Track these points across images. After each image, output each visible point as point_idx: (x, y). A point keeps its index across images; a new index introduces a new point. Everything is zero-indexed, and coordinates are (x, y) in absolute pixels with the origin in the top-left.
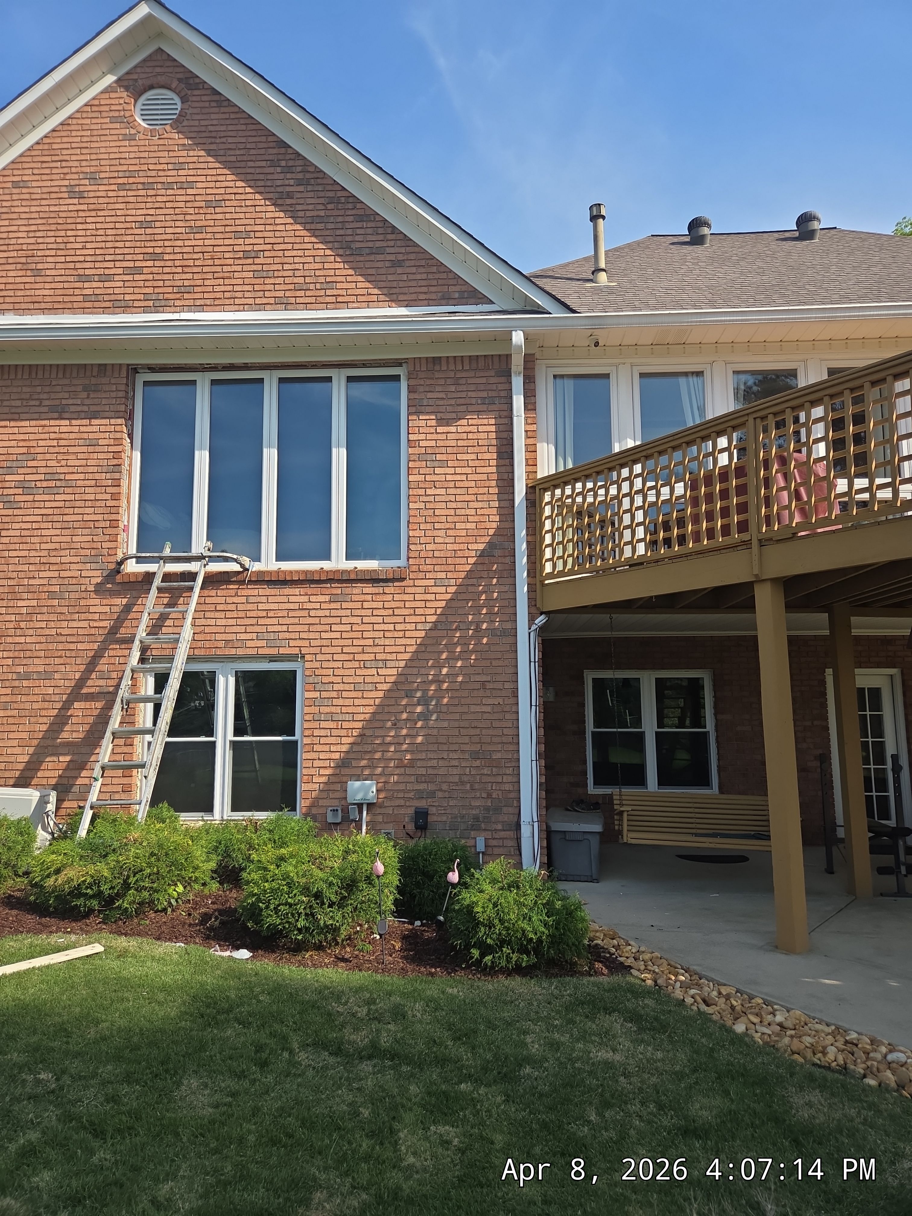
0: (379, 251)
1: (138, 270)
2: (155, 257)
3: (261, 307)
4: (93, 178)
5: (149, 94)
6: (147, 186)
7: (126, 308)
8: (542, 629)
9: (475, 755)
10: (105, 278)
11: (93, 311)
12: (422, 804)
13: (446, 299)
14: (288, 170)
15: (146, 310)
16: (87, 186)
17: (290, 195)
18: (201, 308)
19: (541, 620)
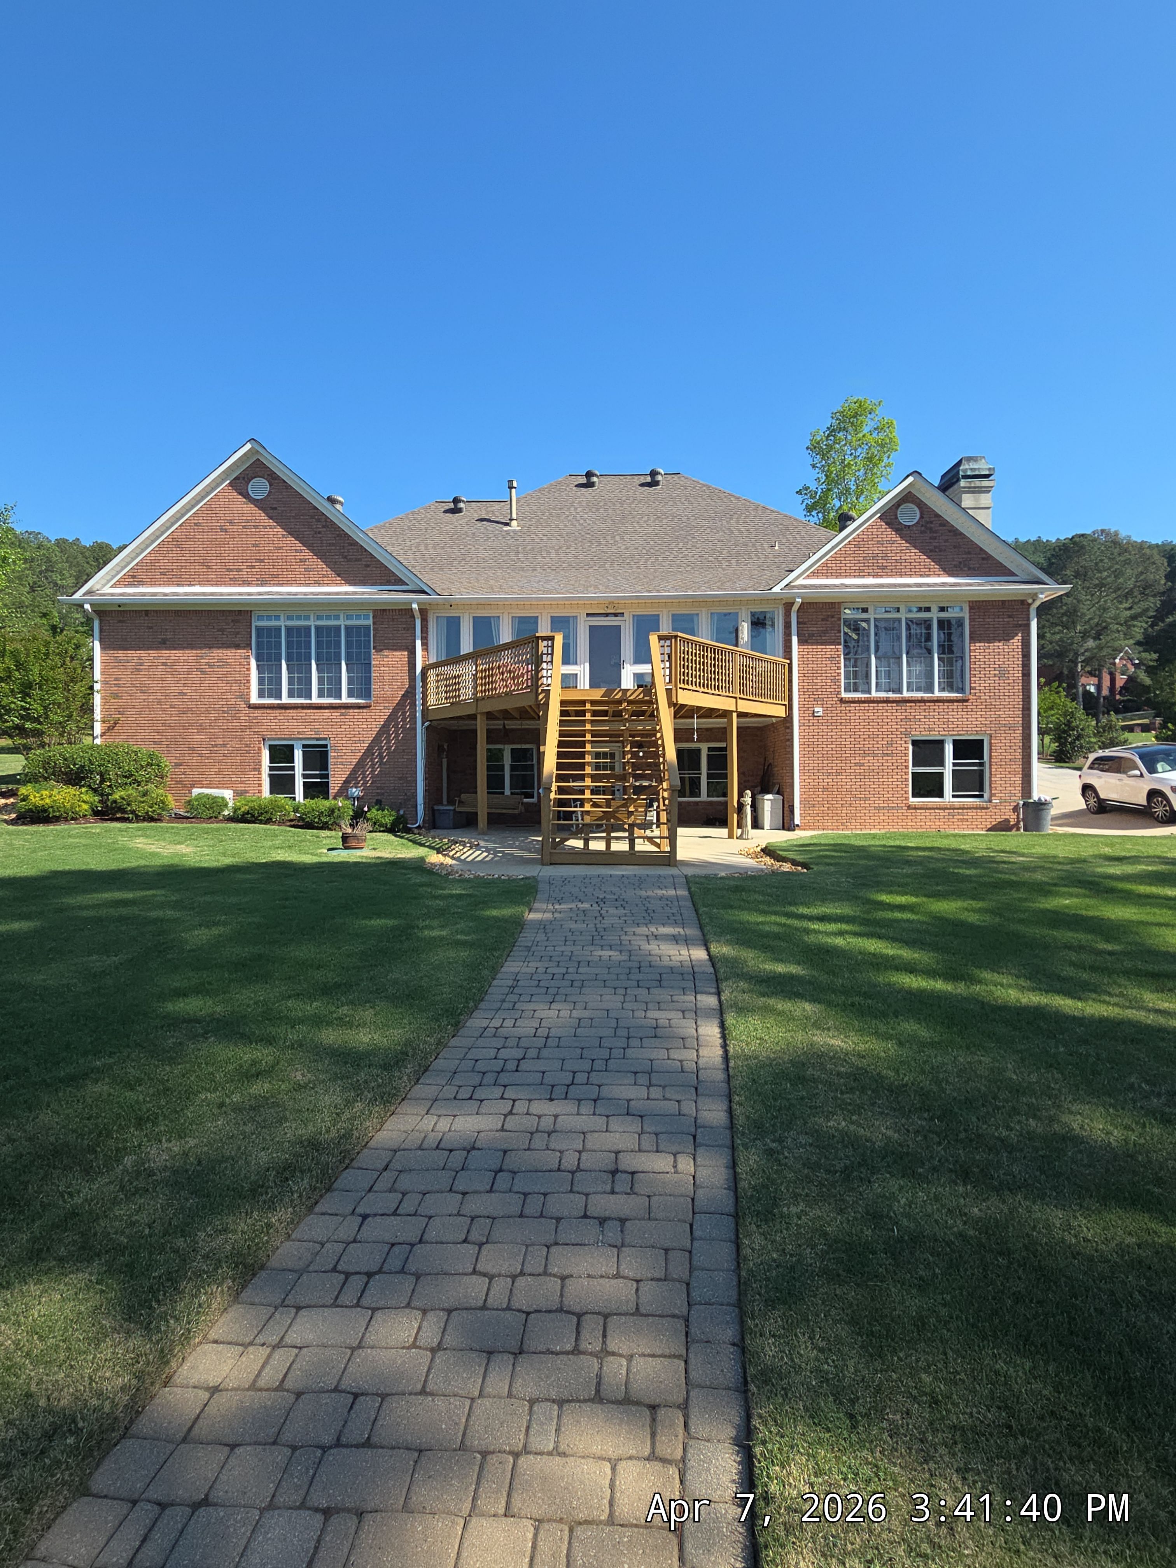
0: (360, 560)
1: (253, 567)
2: (262, 561)
3: (308, 585)
4: (231, 522)
5: (253, 481)
6: (256, 527)
7: (249, 584)
8: (427, 728)
9: (400, 778)
10: (240, 570)
11: (234, 585)
12: (379, 798)
13: (389, 583)
14: (318, 520)
15: (258, 585)
16: (228, 526)
17: (319, 533)
18: (282, 585)
19: (427, 724)
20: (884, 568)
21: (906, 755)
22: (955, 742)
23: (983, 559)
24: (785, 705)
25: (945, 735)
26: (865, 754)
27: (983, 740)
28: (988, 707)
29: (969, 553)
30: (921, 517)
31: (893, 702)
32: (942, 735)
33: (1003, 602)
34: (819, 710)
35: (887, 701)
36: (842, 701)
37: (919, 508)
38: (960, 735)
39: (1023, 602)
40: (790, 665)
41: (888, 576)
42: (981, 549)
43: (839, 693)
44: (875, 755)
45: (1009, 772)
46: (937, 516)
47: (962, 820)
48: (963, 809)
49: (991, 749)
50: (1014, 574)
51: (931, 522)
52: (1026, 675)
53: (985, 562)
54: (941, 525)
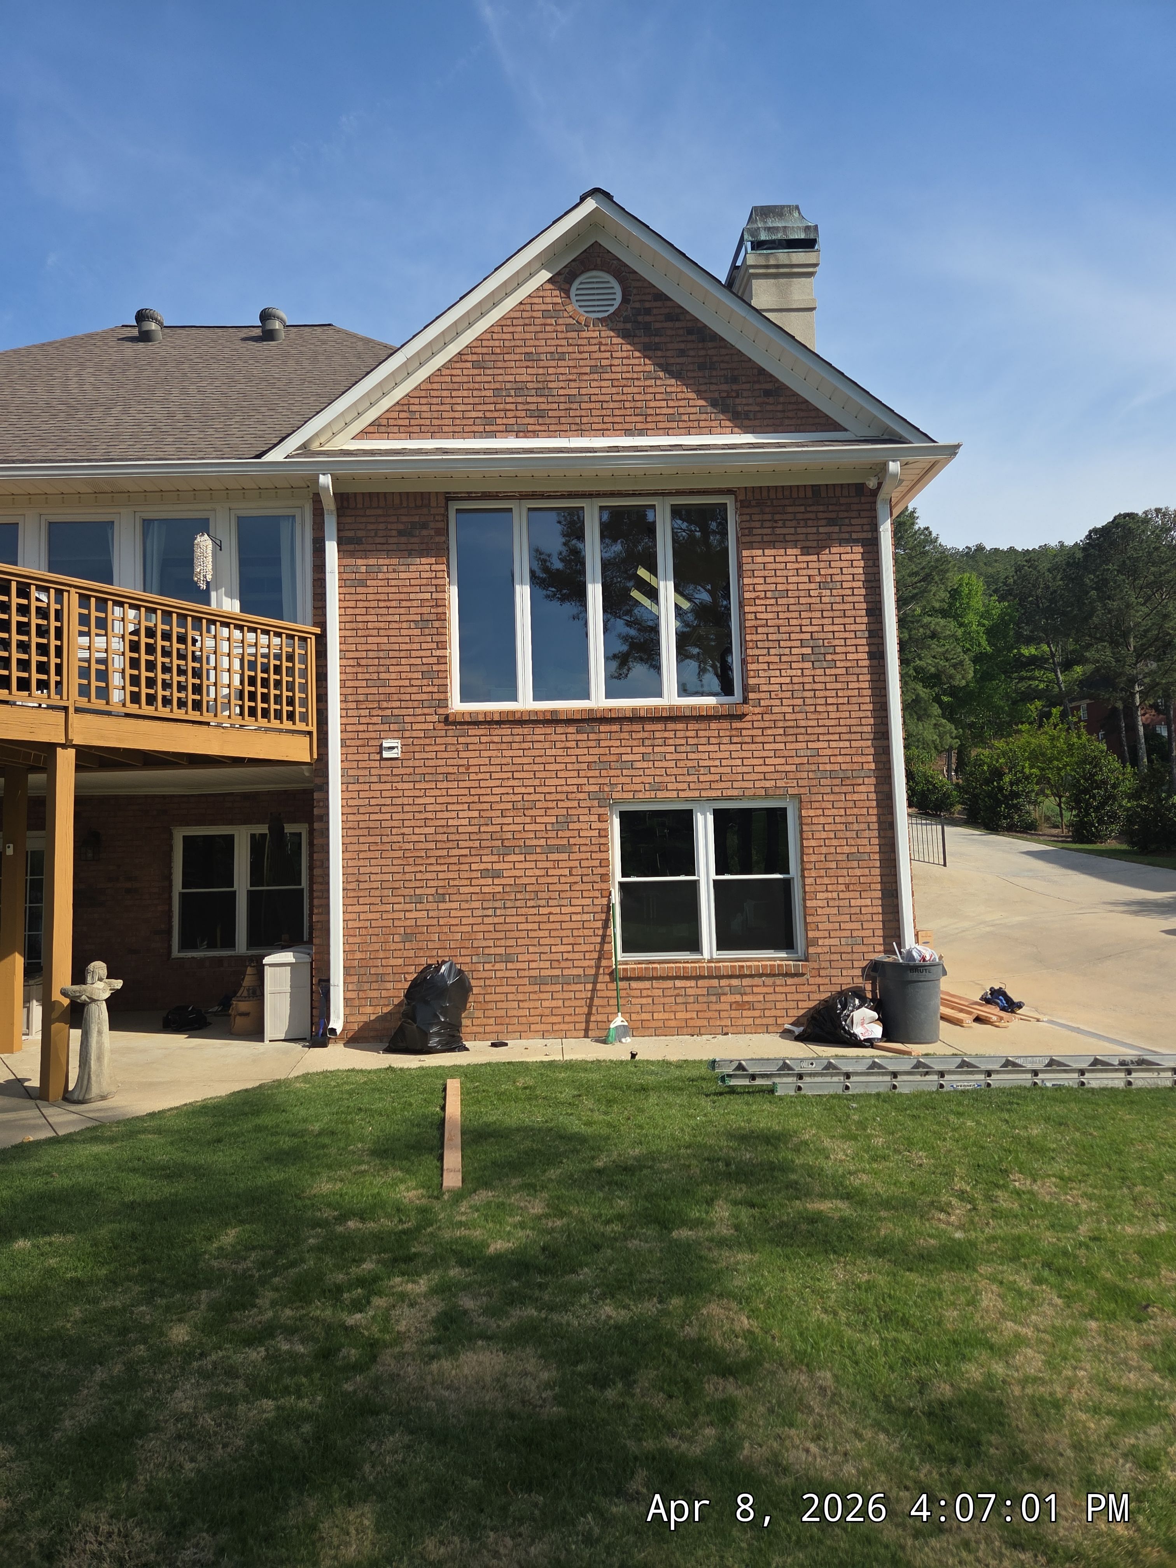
20: (540, 414)
21: (604, 848)
22: (720, 817)
23: (767, 393)
24: (310, 733)
25: (693, 800)
26: (506, 850)
27: (784, 810)
28: (793, 731)
29: (735, 380)
30: (625, 300)
31: (569, 722)
32: (687, 800)
33: (816, 489)
34: (393, 747)
35: (553, 720)
36: (447, 720)
37: (621, 281)
38: (730, 798)
39: (860, 488)
40: (321, 639)
41: (551, 433)
42: (762, 371)
43: (443, 703)
44: (528, 850)
45: (847, 885)
46: (661, 297)
47: (741, 1006)
48: (742, 976)
49: (801, 832)
50: (837, 427)
51: (648, 312)
52: (878, 655)
53: (771, 400)
54: (669, 318)
